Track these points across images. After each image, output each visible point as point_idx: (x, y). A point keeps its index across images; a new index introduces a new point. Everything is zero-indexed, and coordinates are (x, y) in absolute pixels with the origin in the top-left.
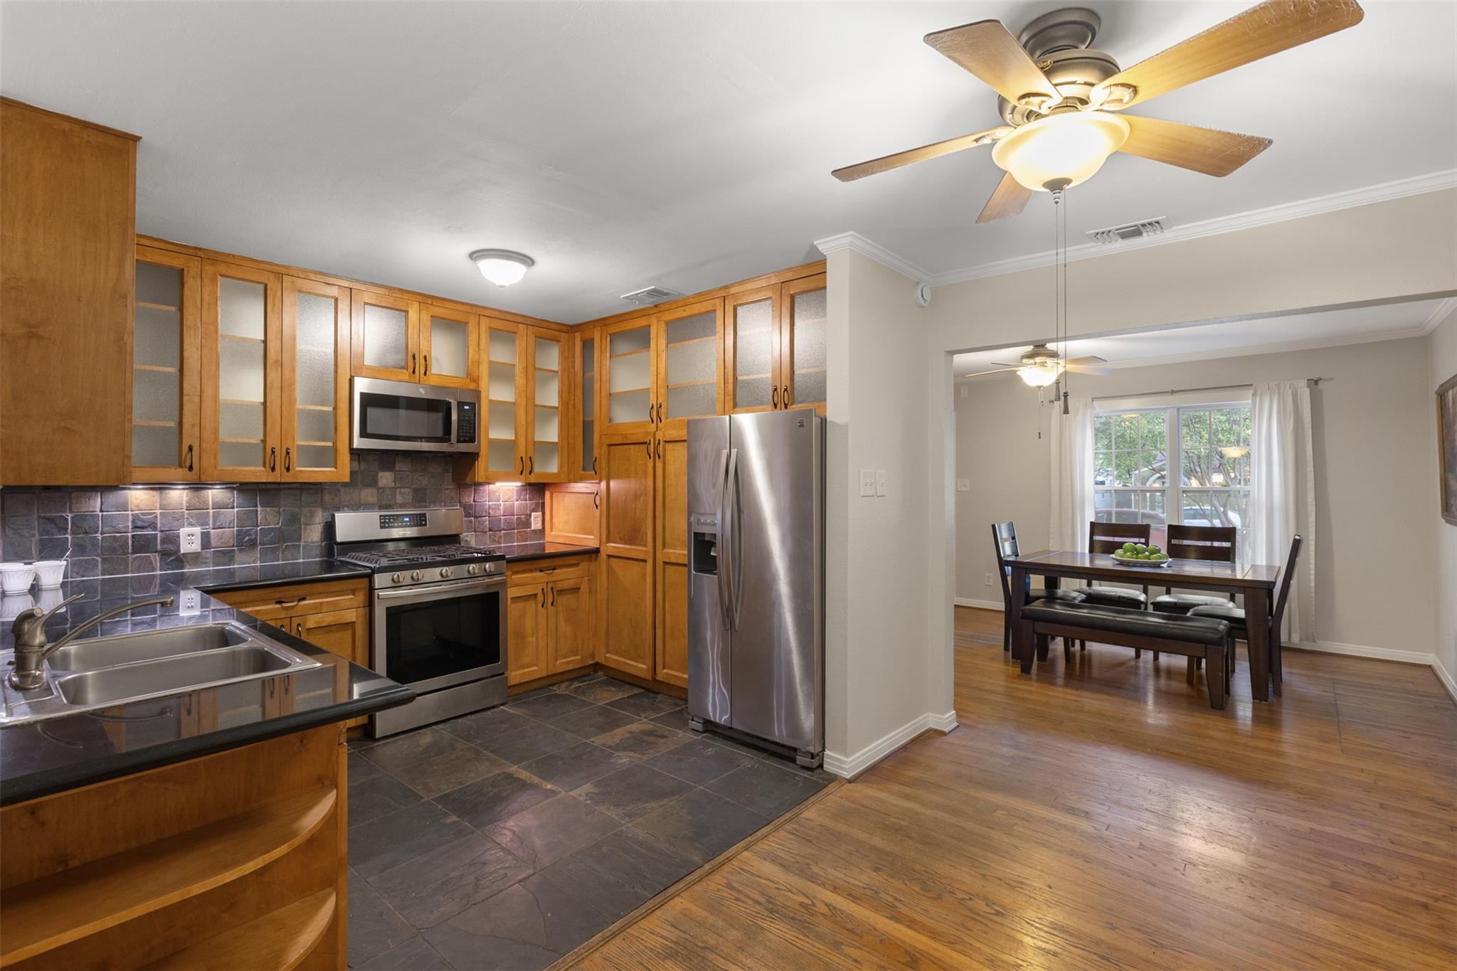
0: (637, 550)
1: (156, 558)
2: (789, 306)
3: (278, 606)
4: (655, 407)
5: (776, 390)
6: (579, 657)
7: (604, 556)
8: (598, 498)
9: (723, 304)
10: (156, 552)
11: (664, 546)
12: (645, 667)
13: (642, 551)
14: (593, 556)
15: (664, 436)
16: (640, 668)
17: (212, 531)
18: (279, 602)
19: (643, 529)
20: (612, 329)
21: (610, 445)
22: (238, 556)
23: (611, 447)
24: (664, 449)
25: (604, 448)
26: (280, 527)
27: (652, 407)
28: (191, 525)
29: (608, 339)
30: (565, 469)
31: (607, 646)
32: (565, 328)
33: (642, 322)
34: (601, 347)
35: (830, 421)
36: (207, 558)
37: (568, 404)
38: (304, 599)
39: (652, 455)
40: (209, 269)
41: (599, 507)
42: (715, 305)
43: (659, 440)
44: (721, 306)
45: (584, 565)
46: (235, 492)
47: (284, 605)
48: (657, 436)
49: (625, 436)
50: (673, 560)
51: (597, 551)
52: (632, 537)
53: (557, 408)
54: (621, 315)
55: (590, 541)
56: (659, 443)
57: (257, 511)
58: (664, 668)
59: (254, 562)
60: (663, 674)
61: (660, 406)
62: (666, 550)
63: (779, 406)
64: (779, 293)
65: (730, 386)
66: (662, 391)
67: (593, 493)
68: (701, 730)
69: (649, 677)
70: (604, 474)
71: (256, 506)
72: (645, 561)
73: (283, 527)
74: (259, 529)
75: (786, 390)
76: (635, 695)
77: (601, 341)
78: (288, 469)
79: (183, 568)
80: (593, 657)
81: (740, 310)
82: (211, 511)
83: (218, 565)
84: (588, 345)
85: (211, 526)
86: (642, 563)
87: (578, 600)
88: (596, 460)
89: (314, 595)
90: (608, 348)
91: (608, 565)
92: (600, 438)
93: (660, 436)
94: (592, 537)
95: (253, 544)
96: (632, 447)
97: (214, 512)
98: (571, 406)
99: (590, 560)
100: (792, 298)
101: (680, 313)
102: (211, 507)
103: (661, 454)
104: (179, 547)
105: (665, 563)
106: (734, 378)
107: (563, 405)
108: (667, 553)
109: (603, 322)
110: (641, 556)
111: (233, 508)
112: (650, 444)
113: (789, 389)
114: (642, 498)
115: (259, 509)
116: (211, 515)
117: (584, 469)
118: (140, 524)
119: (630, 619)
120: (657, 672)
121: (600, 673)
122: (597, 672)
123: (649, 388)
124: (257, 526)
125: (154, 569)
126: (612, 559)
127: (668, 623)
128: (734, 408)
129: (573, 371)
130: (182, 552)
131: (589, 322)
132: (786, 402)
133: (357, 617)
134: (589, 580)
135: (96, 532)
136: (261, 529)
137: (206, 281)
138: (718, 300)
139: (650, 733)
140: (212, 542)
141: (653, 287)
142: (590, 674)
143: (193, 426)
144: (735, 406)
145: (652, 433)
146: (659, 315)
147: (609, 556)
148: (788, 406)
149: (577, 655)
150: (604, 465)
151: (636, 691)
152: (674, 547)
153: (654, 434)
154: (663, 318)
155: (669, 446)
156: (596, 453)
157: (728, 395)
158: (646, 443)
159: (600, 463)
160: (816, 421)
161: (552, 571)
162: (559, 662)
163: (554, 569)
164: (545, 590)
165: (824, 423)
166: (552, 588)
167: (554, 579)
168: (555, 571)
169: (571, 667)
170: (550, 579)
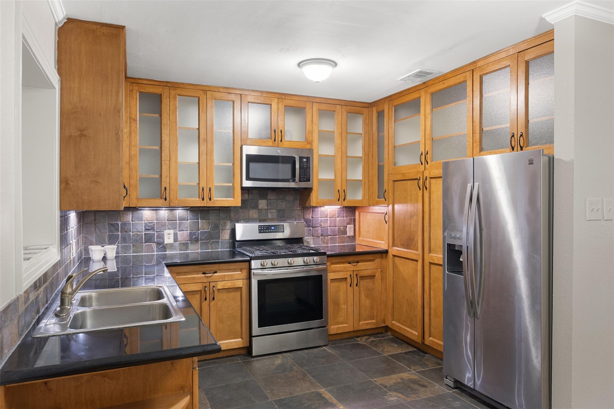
0: (411, 253)
1: (154, 245)
2: (524, 70)
3: (203, 275)
4: (424, 154)
5: (513, 136)
6: (374, 321)
7: (391, 256)
8: (387, 216)
9: (471, 75)
10: (154, 242)
11: (430, 252)
12: (417, 333)
13: (415, 254)
14: (384, 255)
15: (430, 174)
16: (414, 334)
17: (178, 232)
18: (204, 273)
19: (416, 238)
20: (396, 103)
21: (394, 181)
22: (191, 246)
23: (396, 183)
24: (430, 183)
25: (391, 183)
26: (210, 231)
27: (422, 154)
28: (169, 229)
29: (393, 109)
30: (367, 197)
31: (393, 316)
32: (366, 105)
33: (415, 96)
34: (389, 115)
35: (556, 159)
36: (176, 247)
37: (368, 155)
38: (216, 272)
39: (421, 188)
40: (173, 92)
41: (387, 223)
42: (466, 77)
43: (426, 177)
44: (470, 77)
45: (378, 261)
46: (189, 212)
47: (207, 275)
48: (425, 174)
49: (404, 174)
50: (436, 262)
51: (386, 252)
52: (409, 244)
53: (361, 157)
54: (402, 92)
55: (382, 245)
56: (426, 179)
57: (199, 222)
58: (430, 337)
59: (197, 249)
60: (429, 340)
61: (427, 153)
62: (430, 254)
63: (515, 149)
64: (516, 61)
65: (477, 136)
66: (428, 142)
67: (384, 213)
68: (452, 386)
69: (419, 340)
70: (391, 201)
71: (198, 219)
72: (417, 261)
73: (211, 231)
74: (199, 232)
75: (521, 135)
76: (410, 352)
77: (389, 111)
78: (210, 199)
79: (166, 251)
80: (384, 321)
81: (485, 78)
82: (178, 221)
83: (181, 251)
84: (381, 114)
85: (178, 230)
86: (415, 262)
87: (374, 284)
88: (385, 191)
89: (222, 270)
90: (393, 115)
91: (394, 262)
92: (388, 176)
93: (427, 174)
94: (384, 242)
95: (197, 240)
96: (409, 182)
97: (179, 222)
98: (370, 156)
99: (382, 258)
100: (527, 63)
101: (441, 86)
102: (178, 219)
103: (428, 187)
104: (164, 240)
105: (431, 263)
106: (480, 130)
107: (365, 155)
108: (432, 256)
109: (390, 98)
110: (414, 257)
111: (188, 220)
112: (420, 179)
113: (524, 135)
114: (415, 217)
115: (200, 221)
116: (178, 223)
117: (379, 197)
118: (147, 228)
119: (408, 300)
120: (425, 339)
121: (389, 333)
122: (387, 332)
123: (420, 141)
124: (199, 230)
125: (153, 252)
126: (396, 258)
127: (433, 305)
128: (480, 152)
129: (372, 133)
130: (165, 243)
131: (381, 99)
132: (522, 145)
133: (243, 284)
134: (382, 271)
135: (130, 232)
136: (201, 232)
137: (172, 99)
138: (468, 73)
139: (414, 382)
140: (179, 238)
141: (419, 70)
142: (382, 333)
143: (166, 177)
144: (481, 150)
145: (421, 172)
146: (426, 89)
147: (394, 256)
148: (524, 148)
149: (373, 319)
150: (391, 194)
151: (411, 349)
152: (436, 252)
153: (423, 173)
154: (429, 91)
155: (433, 181)
156: (386, 187)
157: (476, 143)
158: (417, 179)
159: (388, 193)
160: (544, 160)
161: (356, 264)
162: (361, 323)
163: (358, 262)
164: (352, 275)
165: (551, 160)
166: (356, 275)
167: (358, 269)
168: (358, 264)
169: (369, 327)
170: (355, 269)
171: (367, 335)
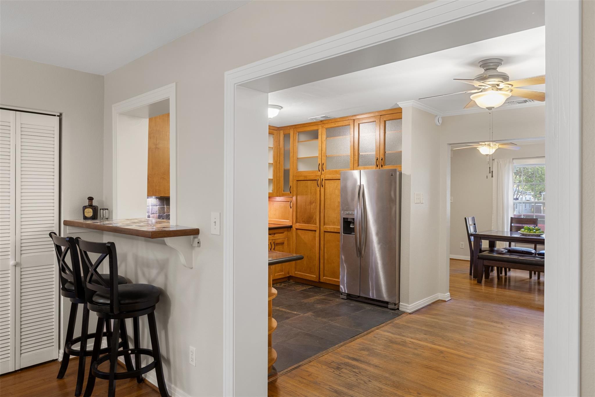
0: (311, 226)
2: (384, 125)
4: (320, 165)
5: (377, 159)
6: (283, 273)
7: (295, 229)
8: (291, 204)
9: (353, 122)
11: (324, 225)
12: (315, 276)
13: (314, 226)
14: (289, 229)
15: (325, 177)
16: (313, 277)
19: (314, 216)
20: (299, 130)
21: (297, 181)
23: (298, 181)
24: (325, 183)
25: (295, 182)
27: (319, 165)
29: (297, 134)
30: (276, 191)
31: (296, 268)
32: (276, 129)
33: (315, 128)
34: (294, 137)
35: (403, 174)
37: (277, 162)
39: (319, 185)
41: (292, 208)
42: (349, 123)
43: (322, 179)
44: (352, 123)
45: (286, 233)
48: (321, 177)
49: (305, 176)
50: (329, 230)
51: (291, 227)
52: (309, 220)
53: (273, 164)
54: (304, 124)
55: (287, 222)
56: (322, 180)
58: (324, 276)
60: (323, 279)
61: (323, 165)
62: (325, 226)
63: (379, 166)
64: (379, 120)
65: (356, 157)
66: (324, 158)
67: (289, 202)
68: (345, 298)
69: (317, 280)
70: (295, 193)
72: (315, 231)
75: (382, 159)
76: (311, 288)
77: (294, 135)
80: (289, 273)
81: (360, 125)
84: (287, 136)
86: (313, 232)
87: (283, 248)
88: (290, 187)
90: (297, 137)
91: (297, 234)
92: (293, 177)
93: (323, 177)
94: (289, 221)
96: (309, 181)
98: (278, 163)
99: (288, 231)
100: (385, 122)
101: (333, 125)
103: (323, 185)
105: (325, 232)
106: (358, 154)
107: (275, 162)
108: (326, 227)
109: (295, 127)
110: (314, 229)
112: (318, 180)
113: (383, 159)
114: (314, 204)
117: (284, 191)
119: (308, 256)
120: (320, 278)
121: (292, 280)
123: (318, 156)
126: (298, 231)
127: (326, 257)
128: (358, 166)
129: (279, 147)
131: (288, 126)
132: (382, 165)
134: (288, 240)
138: (351, 121)
141: (324, 115)
142: (287, 281)
144: (358, 165)
145: (319, 176)
146: (323, 125)
147: (297, 229)
148: (383, 166)
149: (282, 272)
150: (295, 189)
152: (329, 225)
153: (320, 176)
154: (325, 126)
155: (326, 181)
156: (291, 184)
157: (356, 161)
158: (316, 180)
159: (293, 188)
160: (398, 173)
161: (274, 235)
162: (276, 274)
163: (275, 234)
164: (272, 243)
165: (401, 174)
166: (274, 242)
167: (275, 238)
168: (275, 235)
169: (280, 277)
170: (273, 239)
171: (279, 283)
